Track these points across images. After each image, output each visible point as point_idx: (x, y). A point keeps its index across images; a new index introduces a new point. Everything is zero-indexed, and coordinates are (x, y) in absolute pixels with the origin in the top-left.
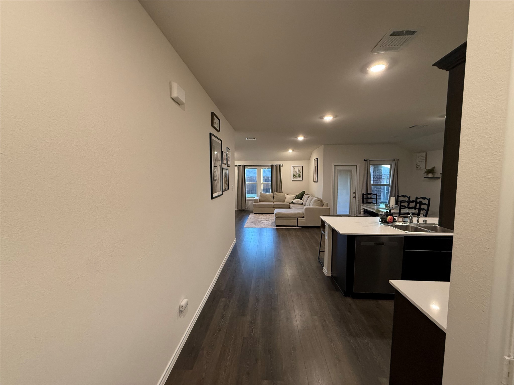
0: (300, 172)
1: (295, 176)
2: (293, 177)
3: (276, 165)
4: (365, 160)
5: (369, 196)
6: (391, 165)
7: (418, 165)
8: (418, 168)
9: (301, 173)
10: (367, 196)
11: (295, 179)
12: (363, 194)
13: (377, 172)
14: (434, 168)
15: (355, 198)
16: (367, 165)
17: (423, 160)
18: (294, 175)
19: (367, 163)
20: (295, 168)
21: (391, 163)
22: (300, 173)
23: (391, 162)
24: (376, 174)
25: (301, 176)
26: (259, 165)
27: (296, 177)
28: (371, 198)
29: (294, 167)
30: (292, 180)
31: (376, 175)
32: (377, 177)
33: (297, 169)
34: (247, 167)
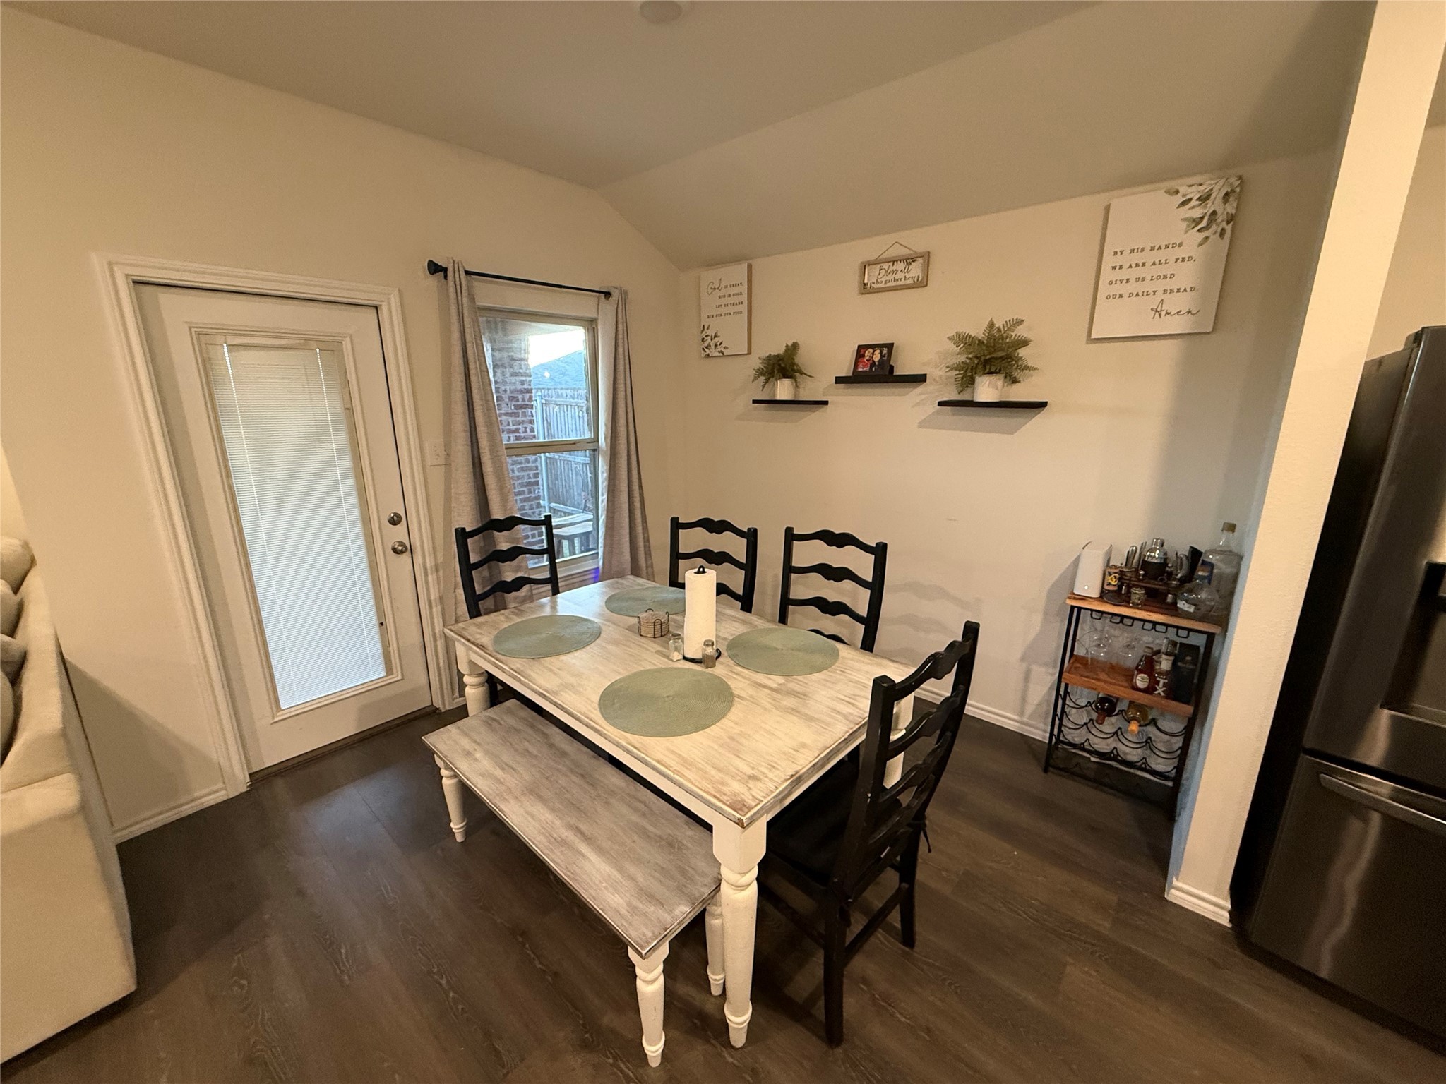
4: (434, 268)
5: (503, 542)
6: (591, 325)
7: (711, 332)
8: (711, 347)
10: (493, 541)
12: (462, 535)
13: (508, 371)
14: (795, 346)
15: (406, 558)
16: (453, 310)
17: (737, 308)
19: (452, 290)
21: (593, 315)
23: (587, 306)
24: (504, 382)
28: (515, 553)
31: (508, 388)
32: (512, 398)
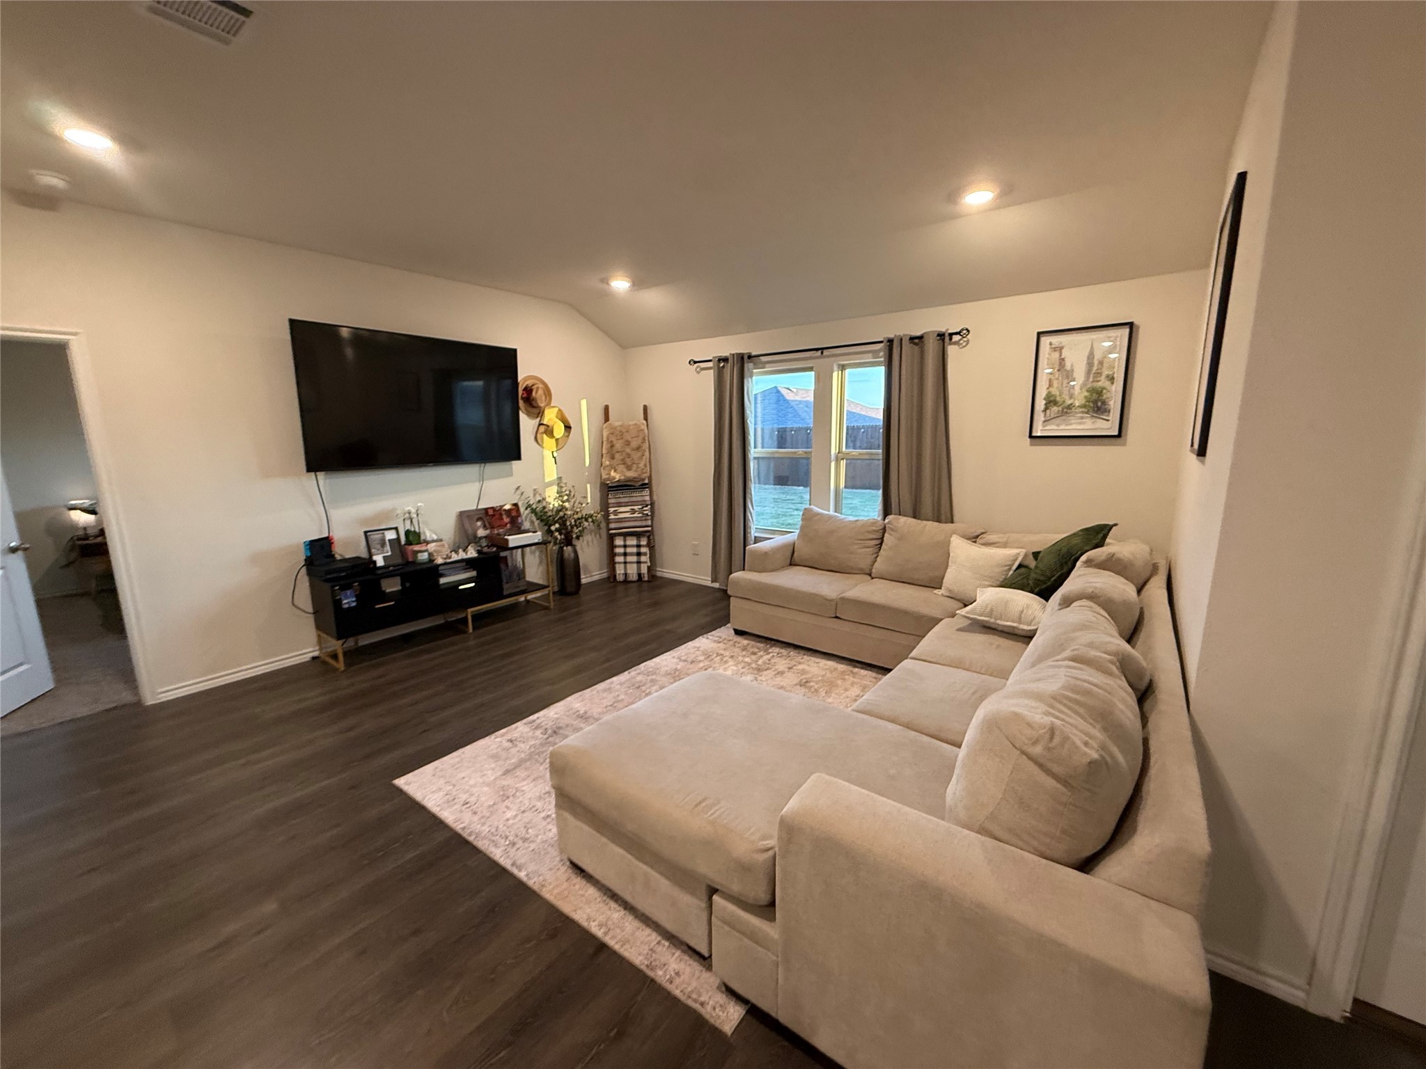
0: (1106, 372)
1: (1055, 403)
2: (1039, 417)
3: (917, 340)
9: (1111, 379)
11: (1052, 430)
18: (1051, 402)
20: (1060, 349)
22: (1103, 382)
25: (1114, 404)
26: (823, 349)
27: (1067, 410)
29: (1056, 340)
30: (1031, 436)
33: (1076, 350)
34: (763, 365)
